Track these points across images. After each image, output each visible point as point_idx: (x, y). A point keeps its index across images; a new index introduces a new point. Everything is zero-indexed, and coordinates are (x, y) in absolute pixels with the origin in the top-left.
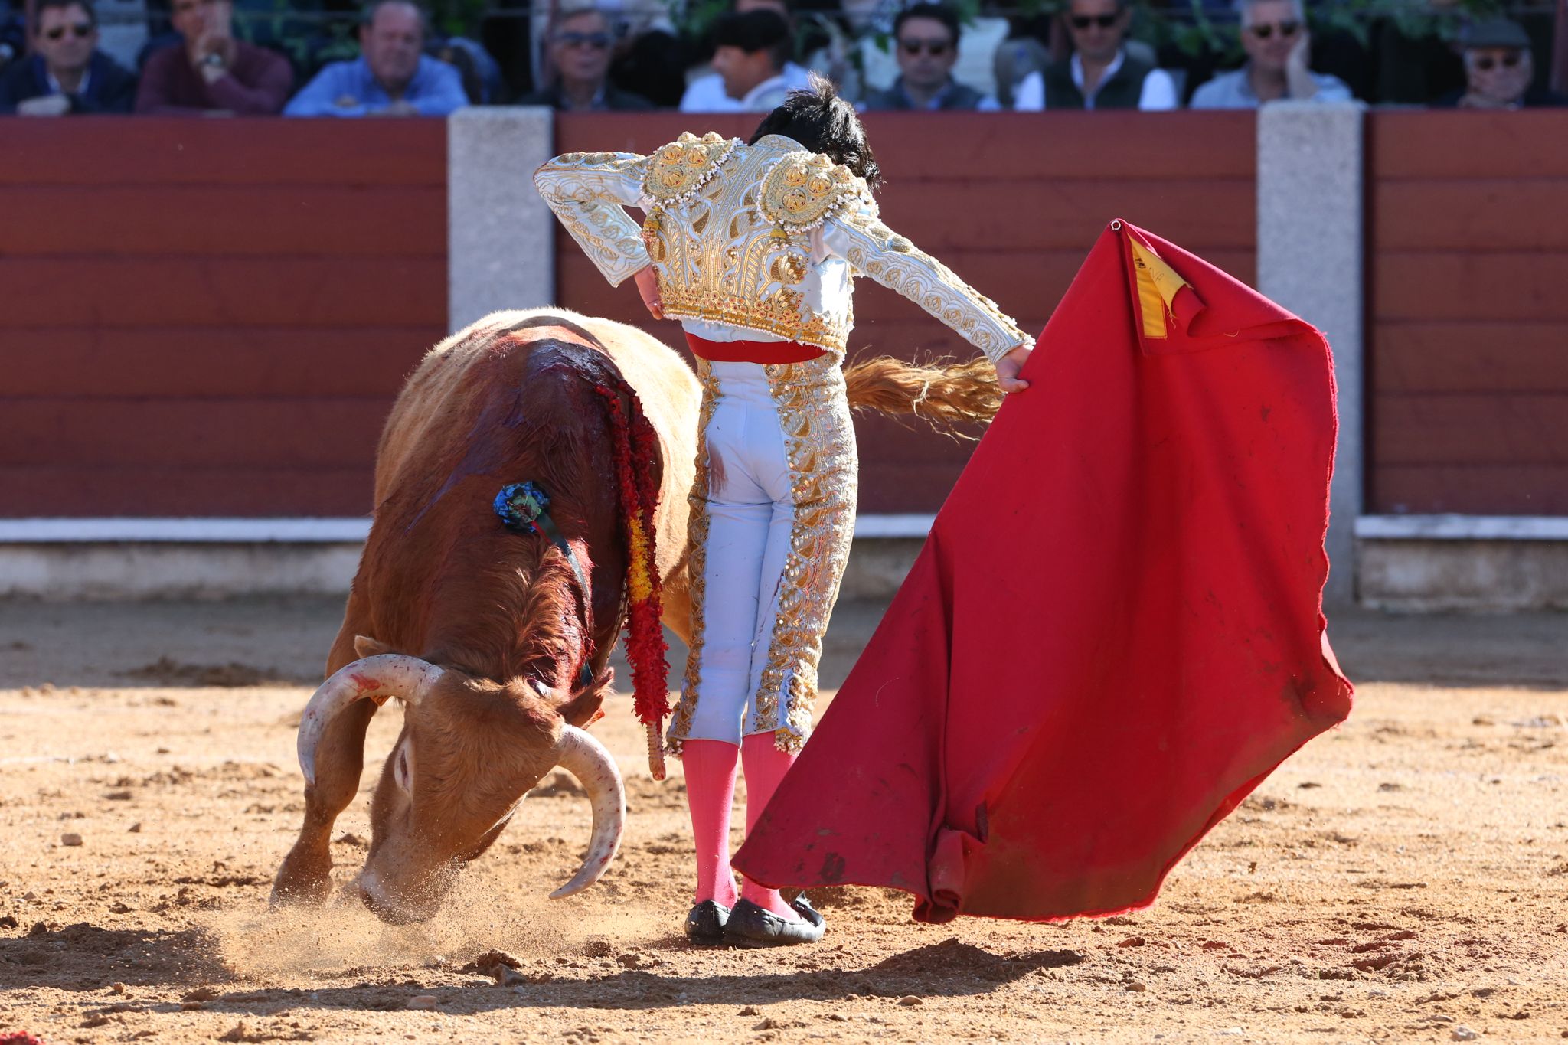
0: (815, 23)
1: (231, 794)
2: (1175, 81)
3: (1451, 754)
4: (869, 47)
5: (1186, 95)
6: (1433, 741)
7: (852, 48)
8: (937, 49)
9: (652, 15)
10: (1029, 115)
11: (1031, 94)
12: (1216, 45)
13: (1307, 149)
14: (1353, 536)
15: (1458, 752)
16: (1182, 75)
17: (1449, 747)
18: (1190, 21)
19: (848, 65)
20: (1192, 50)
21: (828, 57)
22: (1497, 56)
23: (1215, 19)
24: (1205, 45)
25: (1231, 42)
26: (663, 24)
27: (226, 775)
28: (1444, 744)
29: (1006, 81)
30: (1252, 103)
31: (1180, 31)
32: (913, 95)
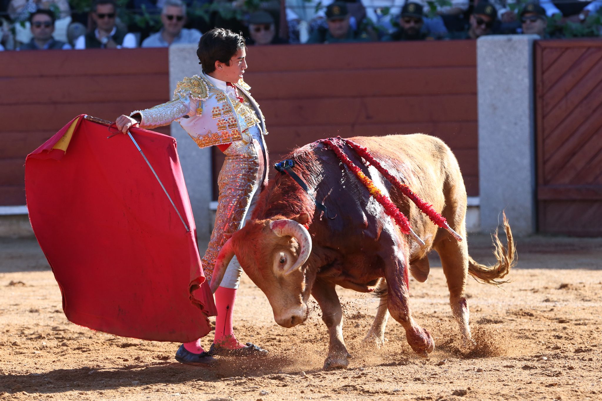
2: (136, 37)
3: (250, 290)
4: (18, 26)
5: (140, 42)
6: (244, 285)
7: (11, 26)
8: (47, 25)
10: (80, 51)
11: (81, 43)
12: (152, 23)
13: (188, 62)
14: (209, 209)
15: (254, 289)
16: (139, 35)
17: (250, 287)
18: (141, 14)
19: (10, 33)
20: (142, 25)
21: (3, 30)
22: (262, 27)
23: (151, 13)
24: (147, 23)
25: (157, 22)
28: (248, 286)
29: (72, 39)
30: (166, 44)
31: (138, 18)
32: (38, 44)
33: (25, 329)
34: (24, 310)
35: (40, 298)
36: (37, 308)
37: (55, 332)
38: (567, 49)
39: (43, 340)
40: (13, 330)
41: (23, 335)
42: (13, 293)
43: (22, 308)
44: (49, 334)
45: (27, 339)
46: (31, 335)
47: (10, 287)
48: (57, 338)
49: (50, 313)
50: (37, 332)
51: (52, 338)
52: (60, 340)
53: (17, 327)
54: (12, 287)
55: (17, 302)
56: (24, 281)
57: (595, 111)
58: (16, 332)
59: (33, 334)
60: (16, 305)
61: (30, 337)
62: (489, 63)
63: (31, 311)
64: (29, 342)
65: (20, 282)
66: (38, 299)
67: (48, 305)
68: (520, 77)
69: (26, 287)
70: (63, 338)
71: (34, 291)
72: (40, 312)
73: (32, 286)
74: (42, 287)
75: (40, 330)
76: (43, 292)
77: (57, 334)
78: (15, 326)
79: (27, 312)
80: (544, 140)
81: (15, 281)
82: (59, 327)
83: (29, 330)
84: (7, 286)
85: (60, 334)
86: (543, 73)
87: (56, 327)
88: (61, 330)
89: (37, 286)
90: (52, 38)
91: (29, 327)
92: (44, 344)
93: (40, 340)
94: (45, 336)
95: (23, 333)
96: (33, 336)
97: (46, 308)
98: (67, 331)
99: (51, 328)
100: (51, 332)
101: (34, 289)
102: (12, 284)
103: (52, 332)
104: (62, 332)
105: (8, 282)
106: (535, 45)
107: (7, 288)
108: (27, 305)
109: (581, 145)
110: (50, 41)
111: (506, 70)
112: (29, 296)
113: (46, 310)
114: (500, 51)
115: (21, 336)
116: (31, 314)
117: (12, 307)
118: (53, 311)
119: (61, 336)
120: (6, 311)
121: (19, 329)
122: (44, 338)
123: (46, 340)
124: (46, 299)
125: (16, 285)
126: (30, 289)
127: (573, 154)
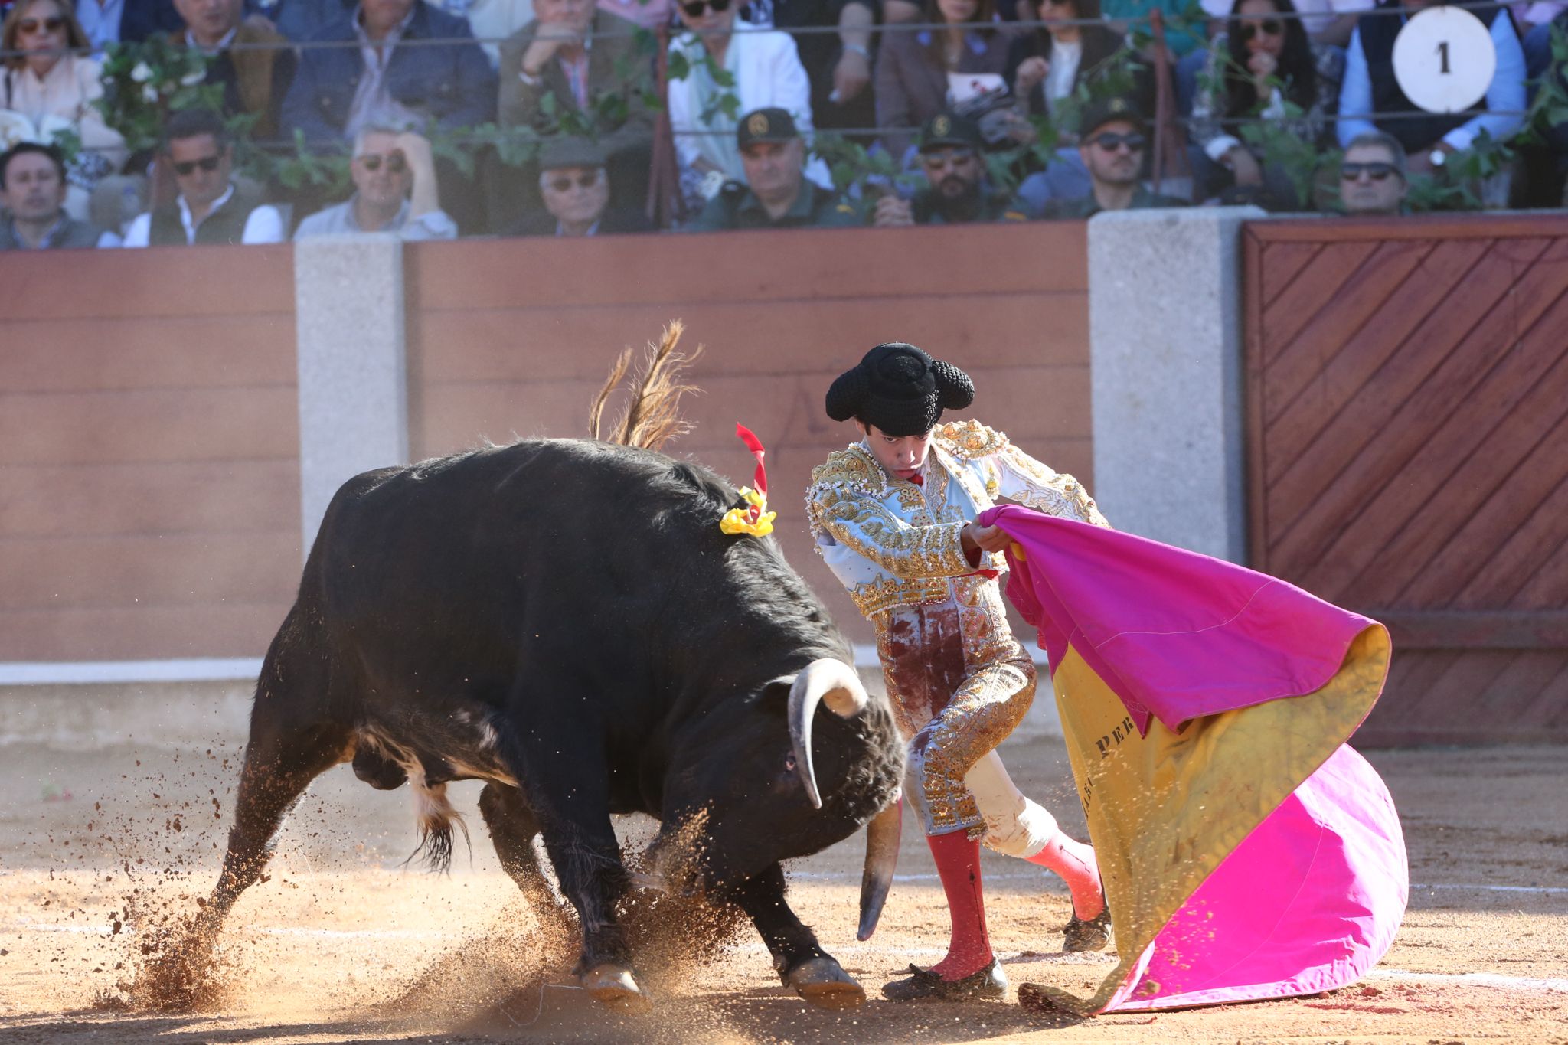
2: (282, 214)
22: (574, 176)
24: (306, 177)
38: (1326, 244)
57: (1397, 411)
62: (1120, 284)
68: (1199, 321)
80: (1267, 490)
86: (1263, 309)
90: (61, 213)
106: (1244, 232)
109: (1363, 501)
110: (55, 227)
111: (1164, 302)
114: (1148, 251)
127: (1341, 525)
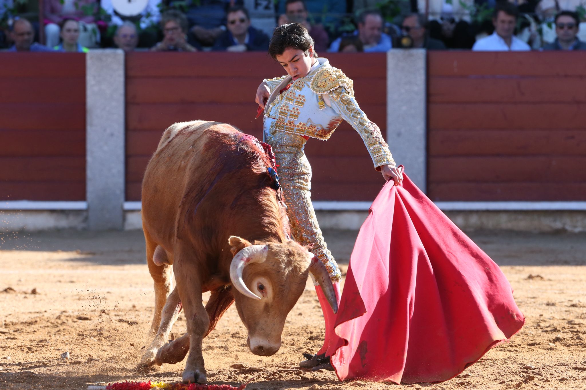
0: (525, 18)
1: (308, 302)
7: (538, 27)
8: (570, 27)
9: (463, 14)
19: (537, 33)
21: (530, 30)
26: (467, 18)
27: (306, 295)
32: (562, 45)
33: (541, 321)
34: (541, 303)
35: (557, 292)
36: (553, 301)
37: (570, 326)
39: (558, 333)
40: (530, 322)
41: (539, 328)
42: (531, 286)
43: (539, 301)
44: (564, 328)
45: (542, 331)
46: (547, 327)
47: (528, 280)
48: (572, 332)
49: (567, 307)
50: (553, 325)
51: (567, 331)
52: (575, 334)
53: (533, 320)
54: (531, 281)
55: (534, 296)
56: (542, 275)
58: (532, 324)
59: (549, 326)
60: (534, 298)
61: (546, 329)
63: (548, 305)
64: (545, 334)
65: (538, 276)
66: (555, 293)
67: (565, 299)
69: (544, 281)
70: (578, 331)
71: (551, 285)
72: (557, 305)
73: (550, 280)
74: (559, 281)
75: (555, 323)
76: (561, 286)
77: (572, 328)
78: (532, 319)
79: (544, 305)
81: (533, 275)
82: (574, 321)
83: (544, 323)
84: (525, 279)
85: (575, 328)
87: (572, 321)
88: (576, 324)
89: (555, 280)
91: (545, 320)
92: (559, 336)
93: (555, 332)
94: (561, 330)
95: (539, 326)
96: (549, 329)
97: (562, 302)
98: (581, 325)
99: (567, 321)
100: (566, 326)
101: (551, 283)
102: (530, 277)
103: (568, 325)
104: (577, 326)
105: (527, 275)
107: (526, 281)
108: (544, 298)
112: (546, 290)
113: (562, 303)
115: (537, 328)
116: (547, 307)
117: (529, 299)
118: (569, 305)
119: (575, 330)
120: (523, 303)
121: (536, 321)
122: (559, 331)
123: (561, 333)
124: (563, 293)
125: (534, 279)
126: (548, 283)
